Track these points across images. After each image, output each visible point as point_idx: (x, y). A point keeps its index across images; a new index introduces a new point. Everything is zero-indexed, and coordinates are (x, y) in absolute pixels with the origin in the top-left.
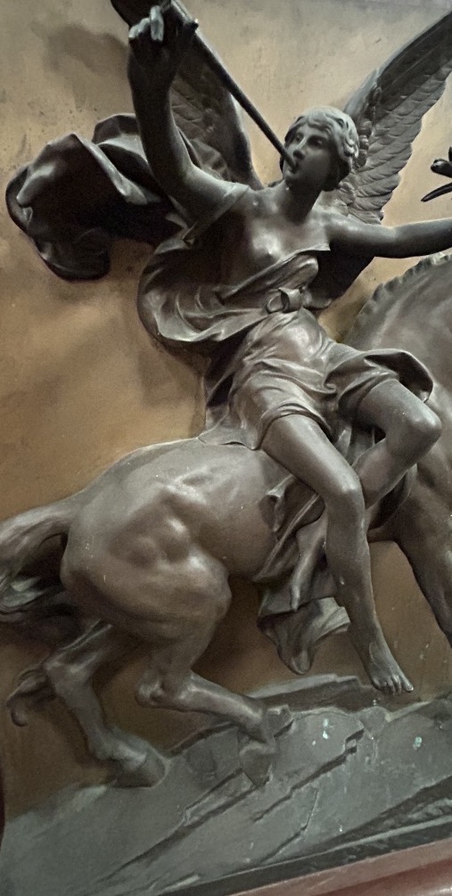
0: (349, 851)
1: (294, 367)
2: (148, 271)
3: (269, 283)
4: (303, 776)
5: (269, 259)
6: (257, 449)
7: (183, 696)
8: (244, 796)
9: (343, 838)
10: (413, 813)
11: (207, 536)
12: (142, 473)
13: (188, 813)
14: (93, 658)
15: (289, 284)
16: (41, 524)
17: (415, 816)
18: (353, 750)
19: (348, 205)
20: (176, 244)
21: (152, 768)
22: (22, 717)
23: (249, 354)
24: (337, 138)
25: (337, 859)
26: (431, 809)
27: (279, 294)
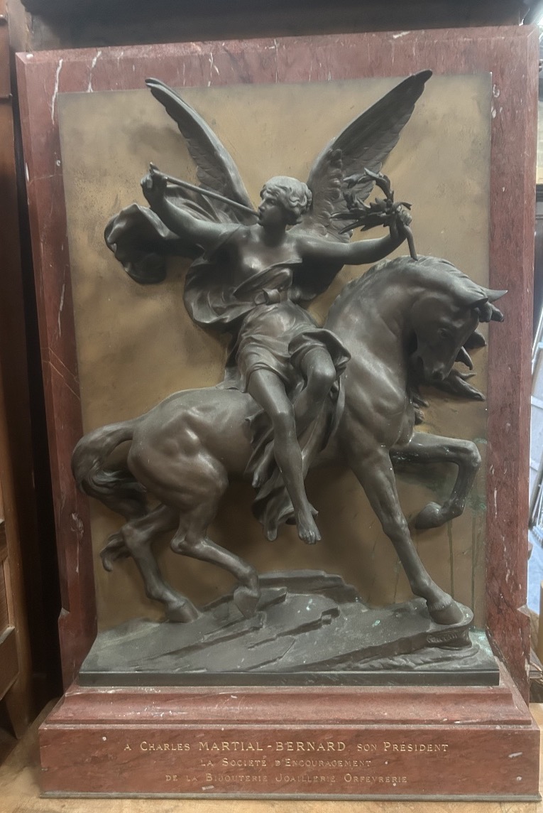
0: (310, 677)
1: (270, 339)
2: (188, 277)
3: (255, 286)
4: (287, 629)
5: (252, 271)
6: (246, 391)
7: (197, 547)
8: (243, 633)
9: (306, 667)
10: (361, 663)
11: (210, 443)
12: (175, 403)
13: (206, 637)
14: (152, 527)
15: (270, 286)
16: (118, 431)
17: (362, 666)
18: (328, 622)
19: (326, 227)
20: (202, 261)
21: (187, 611)
22: (109, 565)
23: (244, 331)
24: (283, 199)
25: (300, 681)
26: (376, 663)
27: (262, 293)
